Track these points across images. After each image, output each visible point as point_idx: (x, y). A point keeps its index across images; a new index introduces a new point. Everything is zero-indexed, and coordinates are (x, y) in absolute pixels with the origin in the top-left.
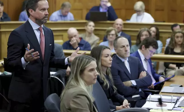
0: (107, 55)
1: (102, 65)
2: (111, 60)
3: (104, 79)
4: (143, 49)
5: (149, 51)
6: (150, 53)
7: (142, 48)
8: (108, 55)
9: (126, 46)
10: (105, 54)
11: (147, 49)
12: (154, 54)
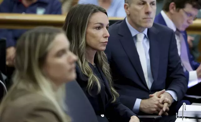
0: (98, 25)
1: (87, 46)
2: (106, 37)
3: (89, 73)
4: (172, 11)
5: (184, 14)
6: (186, 18)
7: (170, 8)
8: (102, 24)
9: (148, 4)
10: (96, 23)
11: (181, 10)
12: (195, 18)
